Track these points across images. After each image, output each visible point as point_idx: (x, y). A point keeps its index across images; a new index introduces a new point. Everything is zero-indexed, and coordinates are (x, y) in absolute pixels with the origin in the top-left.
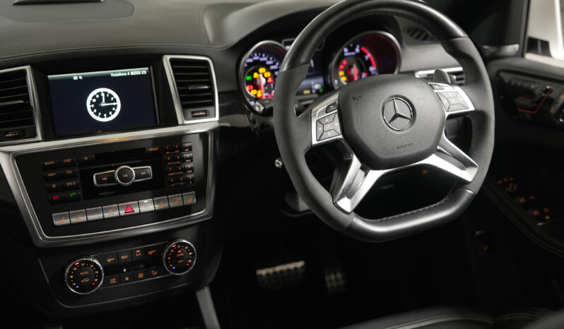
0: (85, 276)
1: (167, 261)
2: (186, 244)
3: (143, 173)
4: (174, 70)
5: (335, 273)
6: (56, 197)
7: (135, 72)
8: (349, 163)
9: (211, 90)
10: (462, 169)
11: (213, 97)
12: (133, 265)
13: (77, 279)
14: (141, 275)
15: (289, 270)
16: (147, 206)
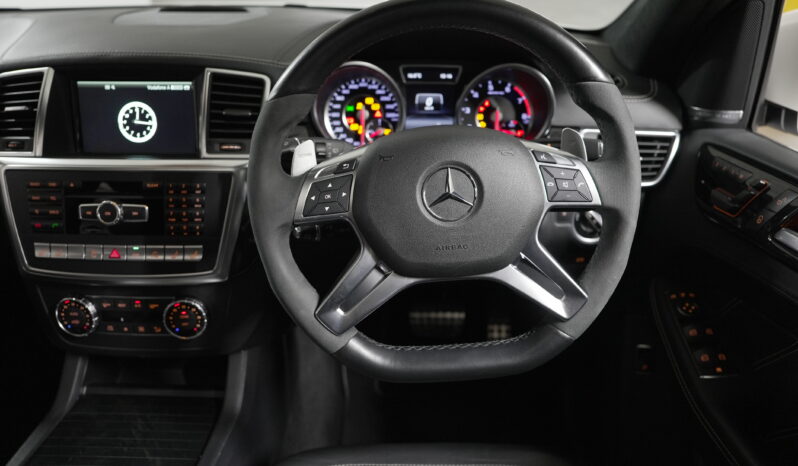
0: (75, 318)
1: (168, 321)
3: (135, 213)
7: (176, 86)
9: (253, 118)
13: (69, 318)
16: (136, 253)
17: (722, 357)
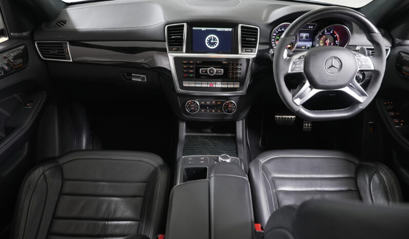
0: (192, 107)
1: (224, 108)
2: (232, 103)
3: (219, 72)
4: (242, 31)
5: (308, 123)
6: (185, 75)
7: (227, 30)
8: (304, 84)
9: (256, 41)
10: (360, 96)
11: (256, 44)
12: (211, 107)
13: (190, 107)
14: (213, 111)
15: (288, 118)
16: (219, 85)
17: (402, 121)
